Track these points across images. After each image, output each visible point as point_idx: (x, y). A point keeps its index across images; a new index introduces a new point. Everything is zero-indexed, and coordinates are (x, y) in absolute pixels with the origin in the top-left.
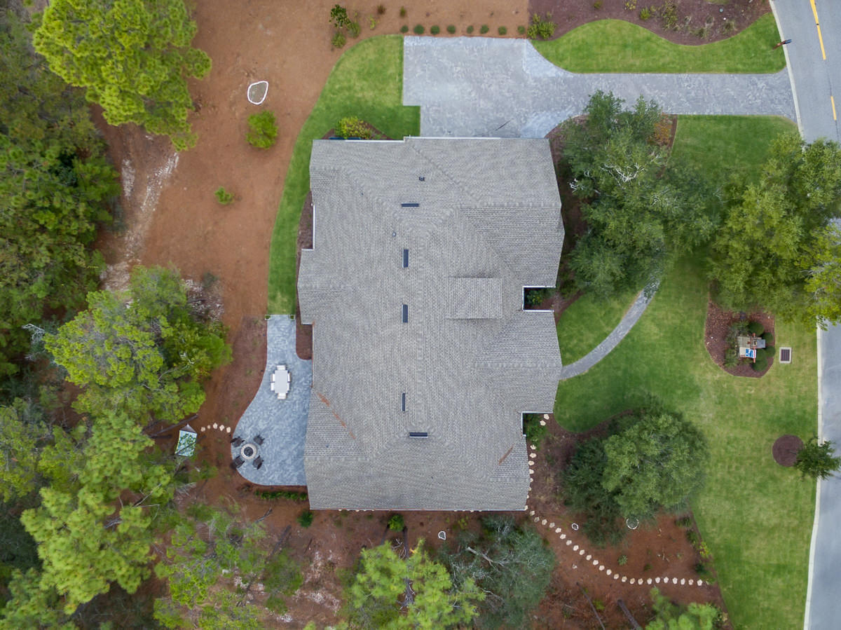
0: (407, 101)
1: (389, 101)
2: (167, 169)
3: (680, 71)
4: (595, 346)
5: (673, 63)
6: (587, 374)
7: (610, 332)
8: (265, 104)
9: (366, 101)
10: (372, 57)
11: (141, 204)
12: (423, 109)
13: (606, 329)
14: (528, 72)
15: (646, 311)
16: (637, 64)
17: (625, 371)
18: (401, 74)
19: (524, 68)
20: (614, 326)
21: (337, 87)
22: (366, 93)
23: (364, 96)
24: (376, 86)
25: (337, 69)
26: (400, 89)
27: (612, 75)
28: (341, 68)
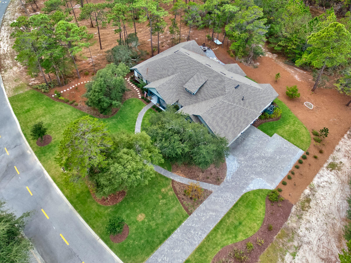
0: (276, 135)
1: (280, 131)
2: (297, 77)
4: (142, 121)
6: (138, 113)
7: (141, 127)
8: (303, 104)
9: (285, 126)
10: (302, 138)
11: (289, 69)
12: (269, 137)
18: (289, 140)
21: (297, 123)
22: (288, 128)
23: (287, 126)
24: (289, 131)
26: (283, 137)
28: (304, 128)
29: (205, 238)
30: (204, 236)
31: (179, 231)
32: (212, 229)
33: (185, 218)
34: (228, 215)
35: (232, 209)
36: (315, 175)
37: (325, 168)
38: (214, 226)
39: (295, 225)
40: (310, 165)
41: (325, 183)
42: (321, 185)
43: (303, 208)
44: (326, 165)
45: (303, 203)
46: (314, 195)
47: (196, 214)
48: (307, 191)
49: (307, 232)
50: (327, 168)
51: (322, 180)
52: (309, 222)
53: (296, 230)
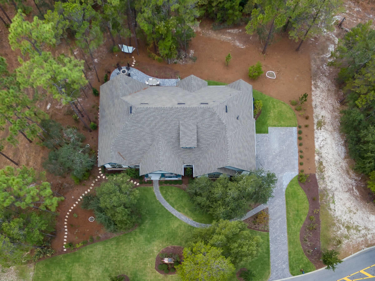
0: (270, 129)
1: (270, 122)
2: (238, 44)
3: (288, 233)
4: (168, 202)
5: (292, 230)
6: (156, 199)
7: (174, 208)
8: (266, 77)
9: (269, 114)
10: (288, 116)
11: (224, 36)
12: (267, 135)
13: (176, 206)
14: (285, 174)
15: (184, 222)
16: (290, 216)
17: (158, 215)
18: (281, 126)
19: (286, 173)
20: (177, 209)
21: (275, 103)
22: (272, 114)
23: (271, 113)
24: (276, 117)
25: (282, 103)
26: (275, 126)
27: (285, 206)
28: (283, 104)
29: (288, 235)
30: (286, 234)
31: (272, 245)
32: (286, 227)
33: (268, 235)
34: (288, 212)
35: (287, 207)
36: (314, 140)
37: (316, 131)
38: (286, 225)
39: (324, 186)
40: (306, 136)
41: (323, 142)
42: (321, 146)
43: (322, 171)
44: (315, 127)
45: (319, 168)
46: (321, 157)
47: (272, 228)
48: (317, 158)
49: (332, 184)
50: (317, 129)
51: (320, 142)
52: (329, 177)
53: (326, 188)
